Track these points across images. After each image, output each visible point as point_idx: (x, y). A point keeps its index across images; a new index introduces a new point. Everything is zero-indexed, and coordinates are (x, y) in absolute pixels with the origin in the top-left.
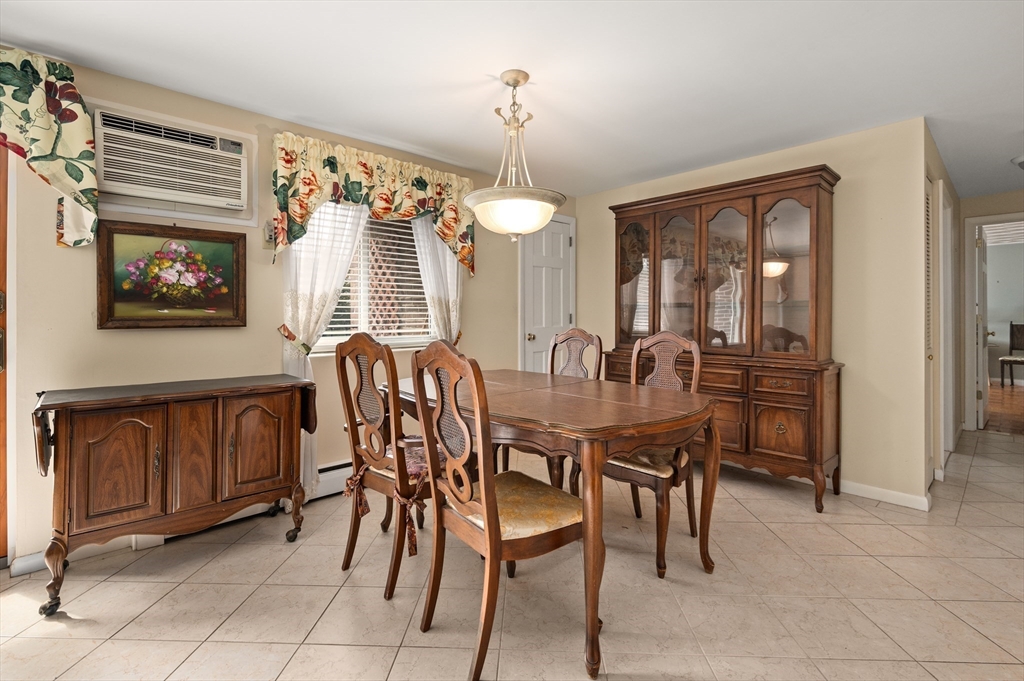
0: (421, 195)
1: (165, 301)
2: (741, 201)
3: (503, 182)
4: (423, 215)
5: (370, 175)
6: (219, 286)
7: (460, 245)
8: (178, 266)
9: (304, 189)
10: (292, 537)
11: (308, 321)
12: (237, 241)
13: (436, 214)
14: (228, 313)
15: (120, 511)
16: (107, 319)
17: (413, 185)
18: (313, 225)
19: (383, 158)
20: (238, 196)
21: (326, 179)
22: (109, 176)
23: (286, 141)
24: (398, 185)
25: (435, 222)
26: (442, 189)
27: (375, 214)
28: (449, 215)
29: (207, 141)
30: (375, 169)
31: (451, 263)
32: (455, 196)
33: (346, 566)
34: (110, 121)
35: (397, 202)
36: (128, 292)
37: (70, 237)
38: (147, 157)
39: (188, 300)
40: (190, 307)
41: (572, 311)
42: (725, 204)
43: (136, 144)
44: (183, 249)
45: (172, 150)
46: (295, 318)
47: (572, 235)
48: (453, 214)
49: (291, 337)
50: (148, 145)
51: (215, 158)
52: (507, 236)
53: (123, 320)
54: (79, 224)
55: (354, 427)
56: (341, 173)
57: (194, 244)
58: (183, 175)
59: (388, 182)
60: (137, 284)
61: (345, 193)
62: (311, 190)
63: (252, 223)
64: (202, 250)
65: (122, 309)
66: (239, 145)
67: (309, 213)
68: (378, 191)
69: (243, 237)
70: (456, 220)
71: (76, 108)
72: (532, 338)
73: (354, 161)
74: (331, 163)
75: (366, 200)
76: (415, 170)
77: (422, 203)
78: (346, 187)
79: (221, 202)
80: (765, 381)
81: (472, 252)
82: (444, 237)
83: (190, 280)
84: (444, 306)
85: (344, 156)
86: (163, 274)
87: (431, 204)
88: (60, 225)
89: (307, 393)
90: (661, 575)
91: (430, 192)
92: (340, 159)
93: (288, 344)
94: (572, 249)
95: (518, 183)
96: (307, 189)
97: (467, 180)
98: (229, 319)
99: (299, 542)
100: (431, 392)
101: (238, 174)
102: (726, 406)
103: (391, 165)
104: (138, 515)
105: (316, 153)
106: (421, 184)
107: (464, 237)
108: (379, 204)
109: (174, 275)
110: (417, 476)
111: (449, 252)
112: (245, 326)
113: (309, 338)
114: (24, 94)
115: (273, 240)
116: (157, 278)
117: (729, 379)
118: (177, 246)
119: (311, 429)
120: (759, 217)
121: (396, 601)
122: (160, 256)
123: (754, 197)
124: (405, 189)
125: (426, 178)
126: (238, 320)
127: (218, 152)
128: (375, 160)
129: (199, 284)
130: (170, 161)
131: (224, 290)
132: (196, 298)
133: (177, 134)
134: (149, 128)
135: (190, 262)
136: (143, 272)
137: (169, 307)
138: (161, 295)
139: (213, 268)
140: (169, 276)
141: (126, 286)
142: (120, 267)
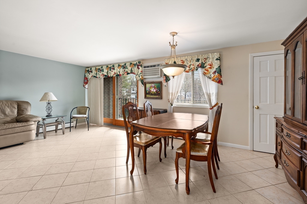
1: (152, 94)
6: (158, 91)
7: (213, 75)
8: (153, 88)
14: (160, 97)
16: (146, 98)
17: (196, 61)
22: (144, 76)
24: (191, 63)
26: (206, 59)
27: (187, 71)
29: (154, 66)
30: (185, 60)
34: (145, 67)
36: (148, 93)
38: (148, 71)
40: (155, 95)
43: (147, 69)
44: (154, 85)
49: (169, 102)
51: (156, 69)
57: (155, 84)
58: (152, 73)
59: (189, 62)
60: (149, 92)
64: (156, 85)
65: (148, 96)
66: (159, 65)
69: (161, 82)
71: (140, 67)
72: (257, 108)
73: (180, 60)
76: (196, 57)
79: (157, 76)
81: (218, 77)
85: (178, 60)
86: (151, 90)
87: (199, 65)
98: (159, 98)
101: (159, 70)
103: (189, 58)
106: (199, 60)
107: (215, 72)
108: (188, 69)
109: (153, 90)
111: (207, 78)
112: (162, 99)
113: (172, 102)
116: (151, 91)
118: (153, 85)
122: (151, 87)
125: (200, 58)
127: (156, 67)
128: (185, 58)
129: (156, 91)
130: (150, 71)
131: (159, 92)
132: (155, 94)
133: (151, 66)
134: (148, 67)
135: (155, 88)
136: (149, 90)
137: (152, 95)
138: (151, 93)
139: (157, 88)
140: (152, 90)
141: (148, 92)
142: (147, 89)
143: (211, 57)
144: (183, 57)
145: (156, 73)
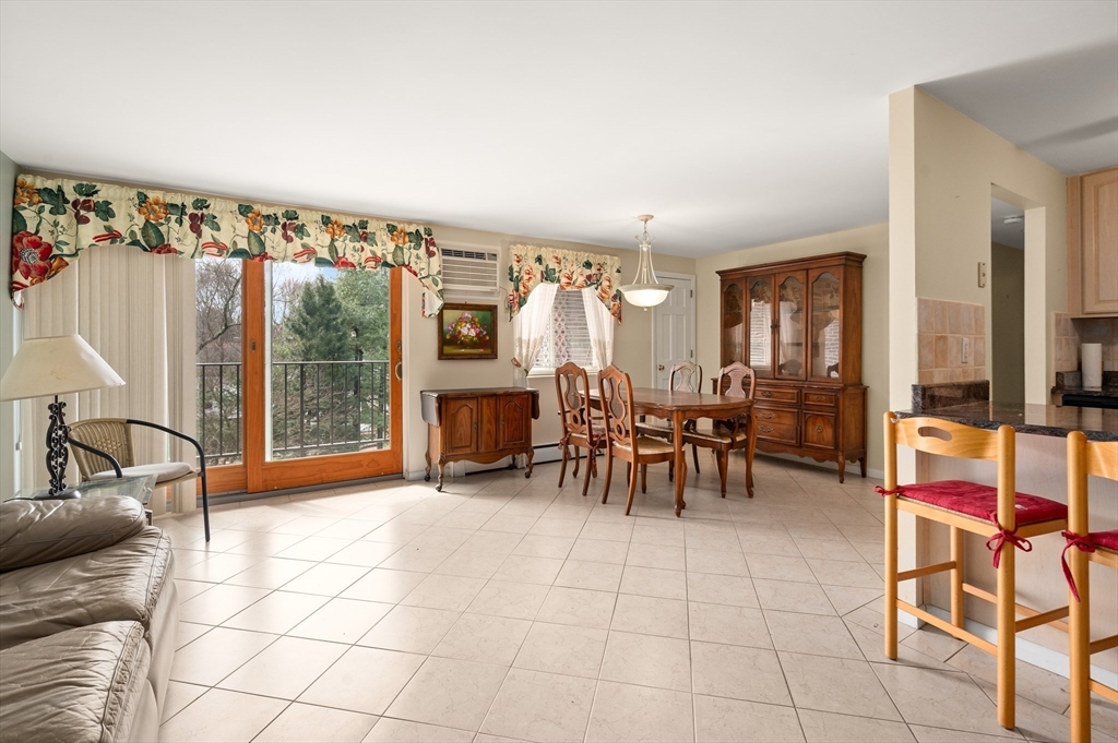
0: (588, 272)
1: (463, 345)
2: (799, 273)
3: (639, 282)
4: (589, 286)
5: (559, 263)
6: (485, 336)
7: (612, 303)
8: (468, 326)
9: (526, 277)
10: (528, 476)
11: (527, 355)
12: (493, 309)
13: (598, 283)
14: (489, 351)
15: (463, 447)
16: (442, 356)
17: (584, 266)
18: (530, 299)
19: (566, 251)
20: (495, 284)
21: (538, 269)
22: (446, 281)
23: (518, 250)
24: (575, 267)
25: (597, 289)
26: (601, 267)
27: (562, 287)
28: (605, 283)
29: (480, 256)
30: (562, 259)
31: (607, 318)
32: (609, 270)
33: (560, 485)
34: (446, 252)
35: (574, 279)
36: (449, 340)
37: (427, 314)
38: (459, 269)
39: (473, 345)
40: (473, 348)
41: (693, 348)
42: (789, 274)
43: (454, 262)
44: (470, 316)
45: (468, 263)
46: (520, 354)
47: (693, 288)
48: (608, 283)
49: (518, 365)
50: (458, 262)
51: (485, 265)
52: (642, 308)
53: (447, 355)
54: (431, 307)
55: (564, 413)
56: (544, 264)
57: (475, 312)
58: (474, 277)
59: (569, 265)
60: (452, 336)
61: (548, 276)
62: (530, 278)
63: (499, 299)
64: (478, 316)
65: (448, 350)
66: (495, 255)
67: (529, 291)
68: (563, 272)
69: (496, 306)
70: (610, 287)
71: (435, 249)
72: (662, 368)
73: (551, 255)
74: (539, 259)
75: (559, 281)
76: (584, 257)
77: (589, 277)
78: (546, 272)
79: (487, 289)
80: (811, 397)
81: (619, 308)
82: (602, 299)
83: (473, 333)
84: (602, 345)
85: (547, 254)
86: (462, 330)
87: (595, 278)
88: (423, 308)
89: (534, 396)
90: (723, 496)
91: (593, 270)
92: (544, 256)
93: (517, 370)
94: (693, 299)
95: (648, 281)
96: (528, 277)
97: (616, 258)
98: (490, 355)
99: (531, 479)
100: (608, 395)
101: (495, 272)
102: (789, 415)
103: (571, 255)
104: (468, 451)
105: (532, 253)
106: (588, 265)
107: (615, 297)
108: (564, 280)
109: (468, 331)
110: (597, 436)
111: (605, 309)
112: (495, 358)
113: (528, 366)
114: (418, 246)
115: (510, 308)
116: (460, 332)
117: (789, 396)
118: (468, 314)
119: (536, 418)
120: (810, 285)
121: (588, 497)
122: (461, 320)
123: (807, 270)
124: (579, 270)
125: (591, 261)
126: (493, 355)
127: (487, 261)
128: (562, 253)
129: (477, 335)
130: (468, 270)
131: (487, 338)
132: (475, 343)
133: (469, 255)
134: (458, 254)
135: (473, 323)
136: (455, 329)
137: (465, 348)
138: (462, 342)
139: (482, 325)
140: (465, 331)
141: (448, 337)
142: (445, 328)
143: (609, 262)
144: (545, 247)
145: (483, 277)
